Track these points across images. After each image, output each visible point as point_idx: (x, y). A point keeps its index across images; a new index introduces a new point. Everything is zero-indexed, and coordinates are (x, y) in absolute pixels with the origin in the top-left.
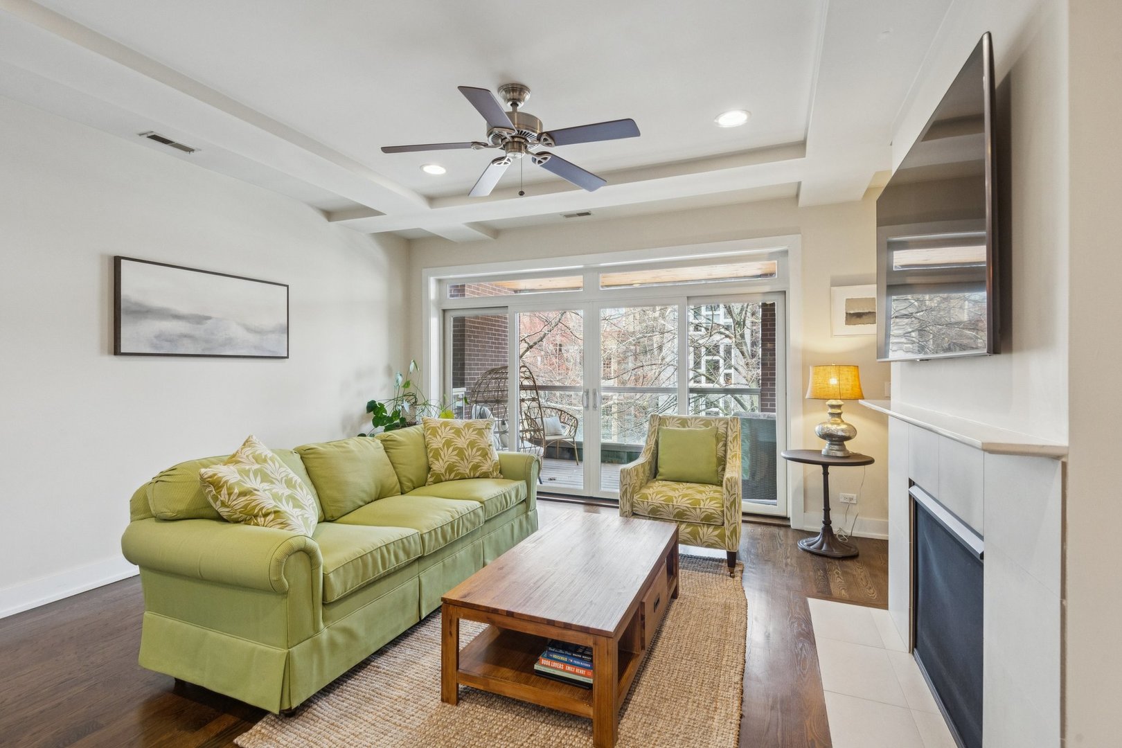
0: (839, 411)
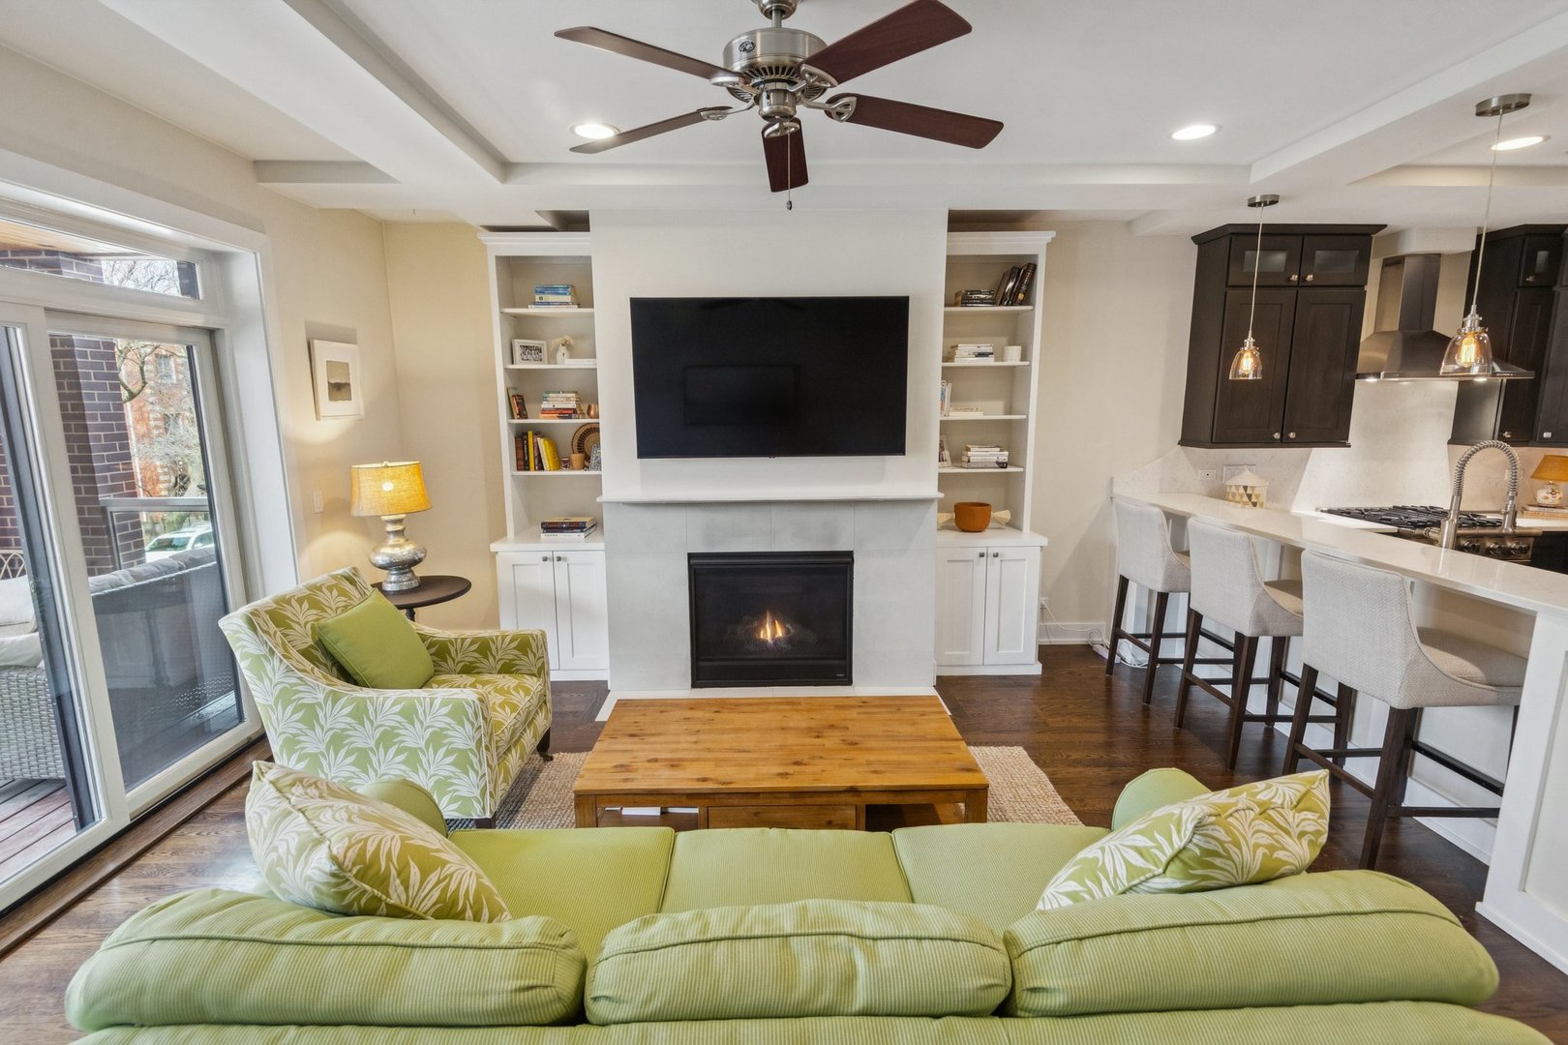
0: (399, 527)
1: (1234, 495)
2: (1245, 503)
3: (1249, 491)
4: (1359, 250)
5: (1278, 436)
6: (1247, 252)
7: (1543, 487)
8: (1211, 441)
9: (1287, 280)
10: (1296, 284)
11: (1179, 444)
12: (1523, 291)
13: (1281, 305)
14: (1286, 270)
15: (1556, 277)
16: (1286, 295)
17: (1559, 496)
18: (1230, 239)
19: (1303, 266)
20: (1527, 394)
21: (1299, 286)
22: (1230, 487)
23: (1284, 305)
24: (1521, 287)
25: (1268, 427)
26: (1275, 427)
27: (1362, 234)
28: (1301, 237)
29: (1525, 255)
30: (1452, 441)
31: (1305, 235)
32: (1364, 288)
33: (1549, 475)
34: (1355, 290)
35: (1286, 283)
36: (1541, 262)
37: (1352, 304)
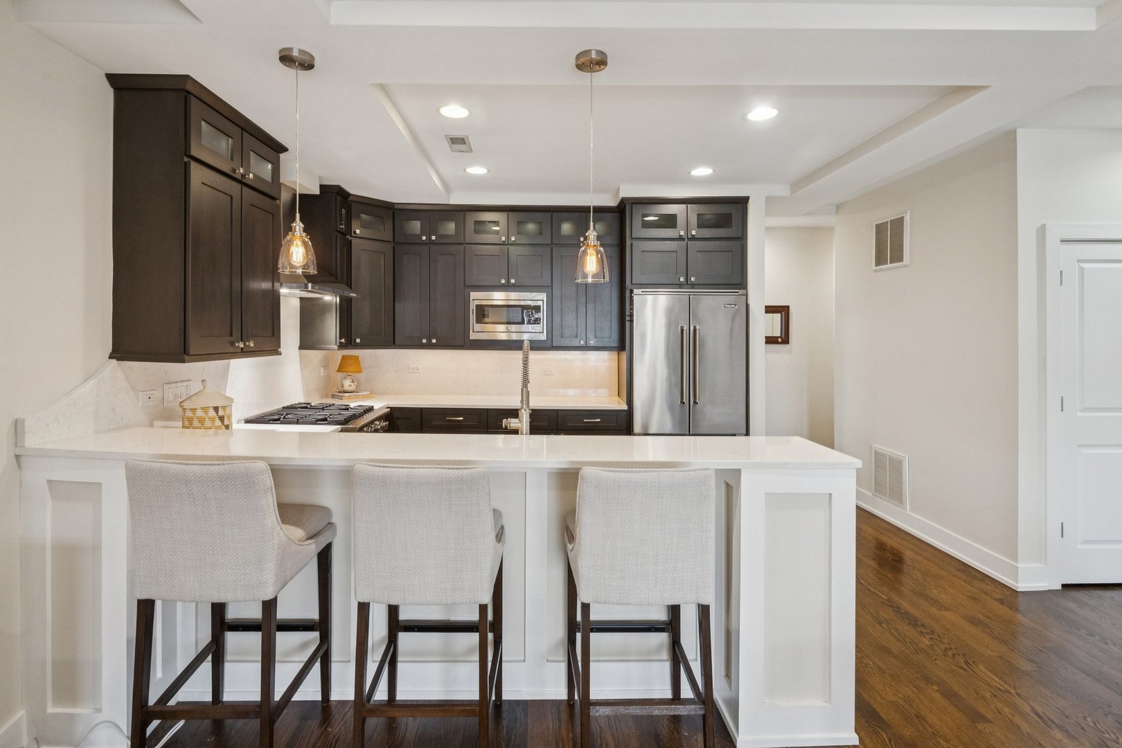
1: (202, 421)
2: (218, 428)
3: (221, 413)
4: (272, 164)
5: (241, 345)
6: (203, 123)
7: (345, 378)
8: (185, 353)
9: (234, 171)
10: (240, 179)
11: (110, 357)
12: (339, 235)
13: (232, 197)
14: (232, 159)
15: (349, 230)
16: (234, 188)
17: (355, 383)
18: (186, 97)
19: (244, 162)
20: (346, 311)
21: (241, 182)
22: (194, 410)
23: (233, 198)
24: (338, 231)
25: (231, 335)
26: (237, 334)
27: (275, 148)
28: (240, 130)
29: (338, 208)
30: (302, 347)
31: (242, 129)
32: (278, 202)
33: (350, 369)
34: (274, 202)
35: (233, 175)
36: (344, 216)
37: (274, 215)
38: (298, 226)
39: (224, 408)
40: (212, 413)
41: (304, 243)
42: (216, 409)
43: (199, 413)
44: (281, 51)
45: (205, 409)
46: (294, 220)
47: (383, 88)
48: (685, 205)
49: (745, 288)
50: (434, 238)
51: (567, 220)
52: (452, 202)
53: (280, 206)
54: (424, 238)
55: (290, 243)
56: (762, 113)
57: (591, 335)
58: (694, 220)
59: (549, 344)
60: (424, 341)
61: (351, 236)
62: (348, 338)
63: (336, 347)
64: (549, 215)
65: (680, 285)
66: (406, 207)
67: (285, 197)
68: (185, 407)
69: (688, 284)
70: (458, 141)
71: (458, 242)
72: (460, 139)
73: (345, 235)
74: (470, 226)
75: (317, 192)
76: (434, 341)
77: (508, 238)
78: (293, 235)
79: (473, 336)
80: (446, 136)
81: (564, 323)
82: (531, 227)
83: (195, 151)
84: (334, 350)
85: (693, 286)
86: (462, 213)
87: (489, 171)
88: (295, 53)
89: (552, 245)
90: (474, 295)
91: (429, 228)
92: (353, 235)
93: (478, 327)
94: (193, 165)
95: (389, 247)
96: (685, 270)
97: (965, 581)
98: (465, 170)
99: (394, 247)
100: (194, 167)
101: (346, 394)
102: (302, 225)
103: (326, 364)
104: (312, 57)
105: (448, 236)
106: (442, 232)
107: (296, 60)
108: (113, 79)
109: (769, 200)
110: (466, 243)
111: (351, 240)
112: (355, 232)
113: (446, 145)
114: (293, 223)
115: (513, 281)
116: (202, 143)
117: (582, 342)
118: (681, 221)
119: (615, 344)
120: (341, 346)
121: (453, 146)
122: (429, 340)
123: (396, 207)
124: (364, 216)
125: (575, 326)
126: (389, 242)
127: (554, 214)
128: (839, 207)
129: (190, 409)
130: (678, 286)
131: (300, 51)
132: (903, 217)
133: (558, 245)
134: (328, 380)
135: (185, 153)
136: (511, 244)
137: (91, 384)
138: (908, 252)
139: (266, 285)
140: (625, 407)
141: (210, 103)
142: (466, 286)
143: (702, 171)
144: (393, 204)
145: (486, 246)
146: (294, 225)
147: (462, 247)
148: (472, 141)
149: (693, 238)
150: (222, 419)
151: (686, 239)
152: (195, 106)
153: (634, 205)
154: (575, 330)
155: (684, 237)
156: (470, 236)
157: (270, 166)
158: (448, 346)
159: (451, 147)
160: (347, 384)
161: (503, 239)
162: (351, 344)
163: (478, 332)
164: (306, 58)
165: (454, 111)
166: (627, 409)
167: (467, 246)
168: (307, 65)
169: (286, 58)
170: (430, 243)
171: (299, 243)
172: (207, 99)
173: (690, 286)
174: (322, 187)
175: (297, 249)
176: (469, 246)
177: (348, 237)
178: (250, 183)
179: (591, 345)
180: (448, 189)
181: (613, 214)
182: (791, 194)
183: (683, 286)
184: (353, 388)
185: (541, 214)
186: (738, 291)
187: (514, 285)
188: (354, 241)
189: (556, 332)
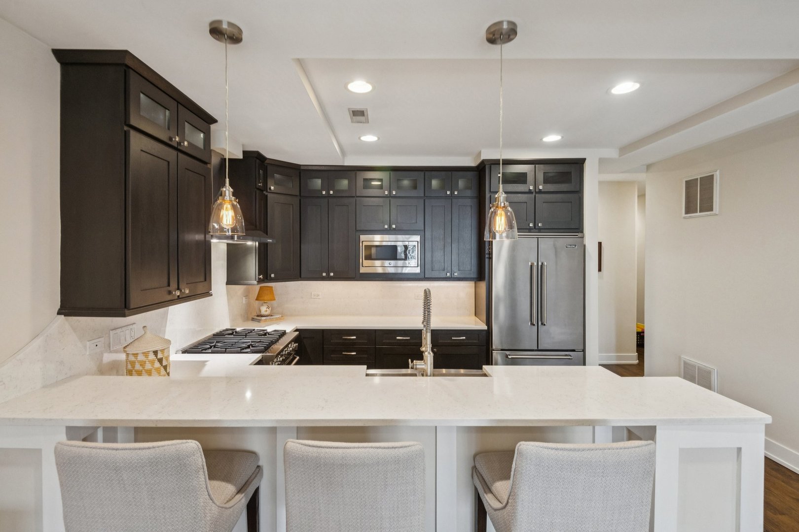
1: (143, 364)
2: (157, 369)
3: (160, 356)
4: (204, 133)
5: (178, 293)
6: (142, 95)
7: (262, 305)
8: (125, 307)
9: (171, 139)
10: (176, 146)
11: (59, 313)
12: (258, 191)
13: (169, 162)
14: (169, 129)
15: (265, 187)
16: (171, 154)
17: (270, 309)
18: (125, 71)
19: (180, 131)
20: (263, 252)
21: (177, 149)
22: (136, 355)
23: (170, 164)
24: (258, 189)
25: (169, 285)
26: (174, 285)
27: (205, 120)
28: (176, 103)
29: (257, 169)
30: (228, 283)
31: (178, 102)
32: (209, 166)
33: (266, 298)
34: (205, 166)
35: (170, 143)
36: (261, 176)
37: (205, 177)
38: (228, 190)
39: (163, 351)
40: (152, 356)
41: (234, 207)
42: (155, 353)
43: (141, 358)
44: (211, 24)
45: (146, 354)
46: (224, 185)
47: (300, 62)
48: (534, 166)
49: (582, 232)
50: (331, 192)
51: (435, 177)
52: (346, 164)
53: (210, 169)
54: (324, 193)
55: (220, 207)
56: (625, 87)
57: (455, 269)
58: (540, 177)
59: (422, 276)
60: (324, 274)
61: (267, 191)
62: (265, 274)
63: (255, 282)
64: (422, 173)
65: (530, 230)
66: (310, 168)
67: (215, 161)
68: (128, 353)
69: (536, 229)
70: (358, 114)
71: (351, 196)
72: (360, 111)
73: (262, 191)
74: (360, 183)
75: (241, 157)
76: (332, 274)
77: (390, 192)
78: (223, 199)
79: (362, 270)
80: (349, 109)
81: (434, 259)
82: (406, 183)
83: (133, 121)
84: (254, 285)
85: (540, 230)
86: (354, 173)
87: (379, 139)
88: (225, 26)
89: (425, 197)
90: (363, 237)
91: (328, 185)
92: (268, 191)
93: (367, 263)
94: (133, 133)
95: (296, 201)
96: (533, 217)
97: (783, 481)
98: (359, 138)
99: (300, 200)
100: (134, 137)
101: (263, 318)
102: (231, 190)
103: (247, 295)
104: (240, 31)
105: (343, 191)
106: (338, 187)
107: (224, 32)
108: (59, 54)
109: (602, 161)
110: (357, 197)
111: (267, 195)
112: (270, 188)
113: (347, 117)
114: (223, 188)
115: (394, 226)
116: (141, 114)
117: (448, 274)
118: (530, 178)
119: (474, 275)
120: (260, 281)
121: (354, 117)
122: (328, 274)
123: (302, 168)
124: (277, 176)
125: (443, 261)
126: (297, 196)
127: (426, 173)
128: (649, 167)
129: (133, 354)
130: (527, 230)
131: (230, 24)
132: (713, 175)
133: (431, 197)
134: (249, 305)
135: (125, 122)
136: (392, 197)
137: (39, 341)
138: (718, 203)
139: (199, 237)
140: (485, 327)
141: (148, 78)
142: (357, 231)
143: (552, 138)
144: (300, 166)
145: (372, 199)
146: (224, 189)
147: (354, 199)
148: (370, 114)
149: (540, 192)
150: (160, 361)
151: (534, 193)
152: (134, 81)
153: (492, 166)
154: (443, 264)
155: (533, 191)
156: (361, 191)
157: (202, 135)
158: (343, 278)
159: (351, 118)
160: (264, 310)
161: (386, 193)
162: (267, 279)
163: (366, 266)
164: (235, 31)
165: (360, 87)
166: (486, 329)
167: (357, 198)
168: (235, 38)
169: (216, 31)
170: (328, 196)
171: (229, 206)
172: (145, 74)
173: (537, 230)
174: (245, 153)
175: (227, 212)
176: (359, 198)
177: (264, 192)
178: (184, 150)
179: (455, 277)
180: (343, 153)
181: (475, 172)
182: (620, 156)
183: (532, 231)
184: (268, 313)
185: (416, 173)
186: (577, 234)
187: (394, 229)
188: (269, 195)
189: (428, 266)
